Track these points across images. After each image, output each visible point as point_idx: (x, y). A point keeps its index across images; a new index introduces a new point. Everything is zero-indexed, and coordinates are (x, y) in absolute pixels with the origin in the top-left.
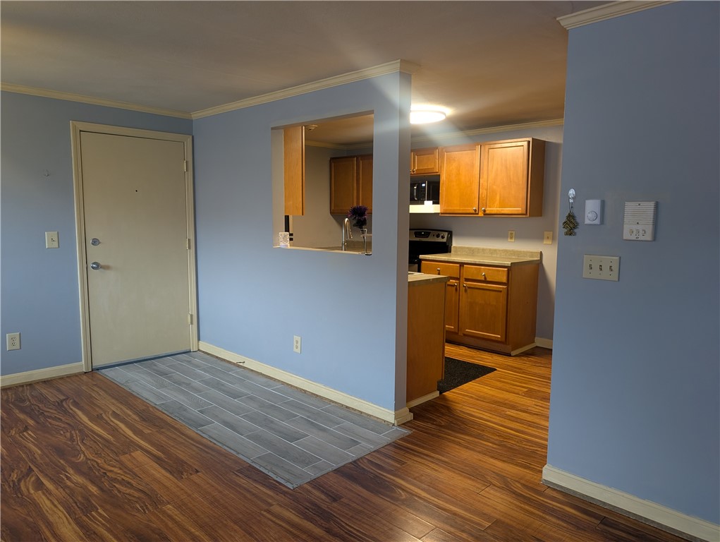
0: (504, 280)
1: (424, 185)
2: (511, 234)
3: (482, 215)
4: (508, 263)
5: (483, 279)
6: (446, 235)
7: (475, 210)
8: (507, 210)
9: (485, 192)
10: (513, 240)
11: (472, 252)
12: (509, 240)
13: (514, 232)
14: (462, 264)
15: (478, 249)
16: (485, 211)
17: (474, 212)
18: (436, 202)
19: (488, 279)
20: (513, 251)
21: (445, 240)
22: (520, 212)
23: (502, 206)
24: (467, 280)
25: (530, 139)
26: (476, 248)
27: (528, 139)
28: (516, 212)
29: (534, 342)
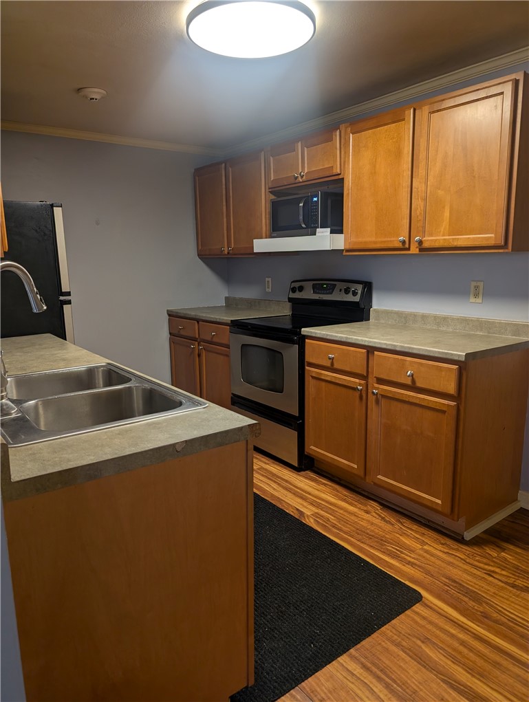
0: (451, 388)
1: (315, 199)
2: (477, 287)
3: (417, 251)
4: (460, 354)
5: (409, 382)
6: (359, 288)
7: (404, 242)
8: (464, 240)
9: (421, 204)
10: (479, 300)
11: (404, 321)
12: (472, 300)
13: (481, 285)
14: (370, 350)
15: (415, 316)
16: (420, 242)
17: (400, 245)
18: (337, 229)
19: (419, 384)
20: (478, 320)
21: (357, 299)
22: (492, 243)
23: (454, 231)
24: (380, 381)
25: (520, 76)
26: (411, 314)
27: (513, 76)
28: (484, 243)
29: (515, 500)
